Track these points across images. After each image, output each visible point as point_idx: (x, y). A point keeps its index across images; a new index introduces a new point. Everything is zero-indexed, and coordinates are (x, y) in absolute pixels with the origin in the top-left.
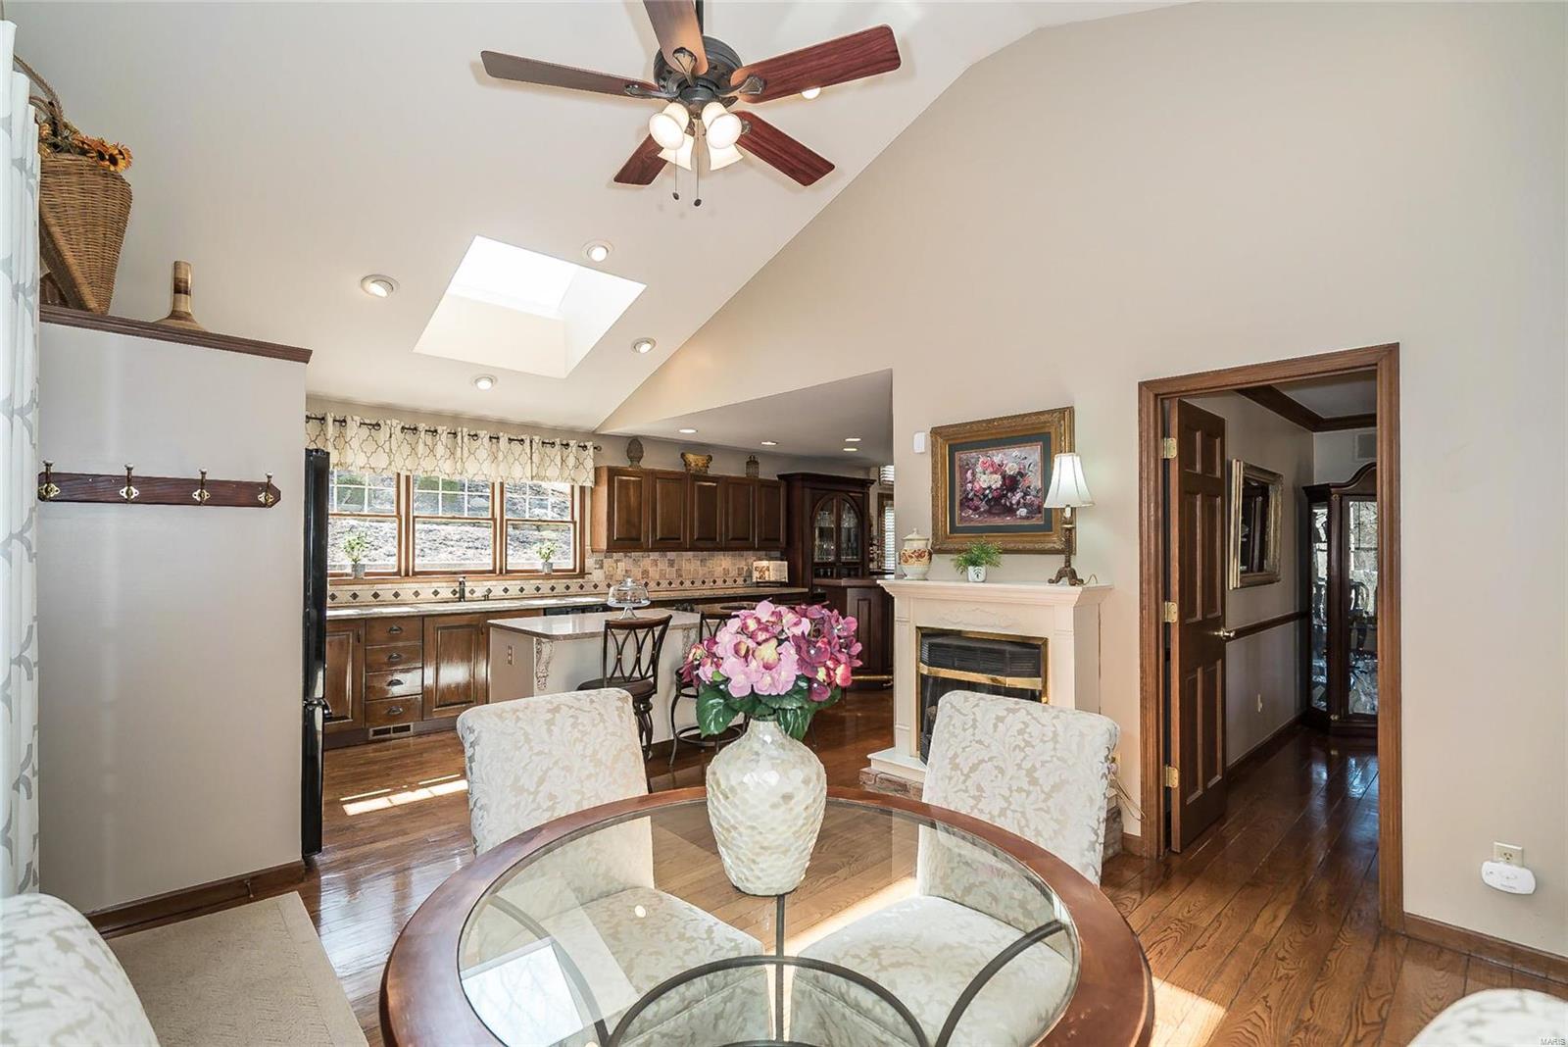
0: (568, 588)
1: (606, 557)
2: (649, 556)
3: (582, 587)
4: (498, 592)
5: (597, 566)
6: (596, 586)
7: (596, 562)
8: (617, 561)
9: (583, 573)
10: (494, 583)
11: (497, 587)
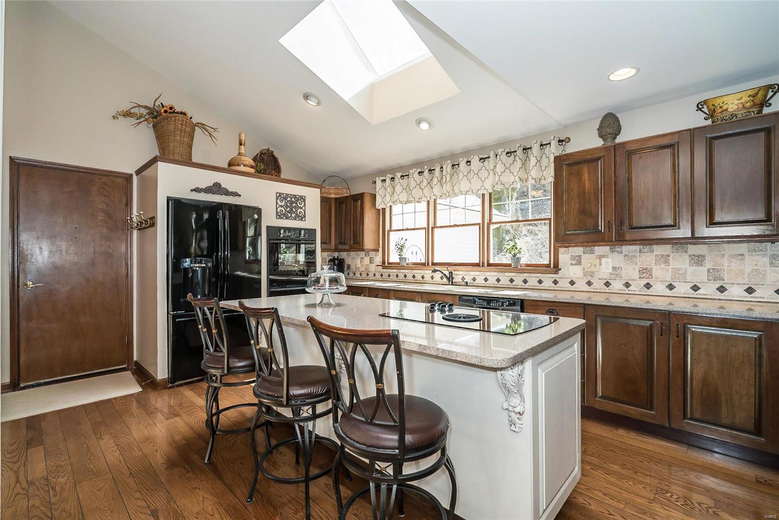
0: (540, 282)
1: (584, 253)
2: (652, 251)
3: (555, 282)
4: (480, 280)
5: (574, 262)
6: (572, 283)
7: (573, 258)
8: (600, 257)
9: (556, 268)
10: (478, 273)
11: (479, 276)
